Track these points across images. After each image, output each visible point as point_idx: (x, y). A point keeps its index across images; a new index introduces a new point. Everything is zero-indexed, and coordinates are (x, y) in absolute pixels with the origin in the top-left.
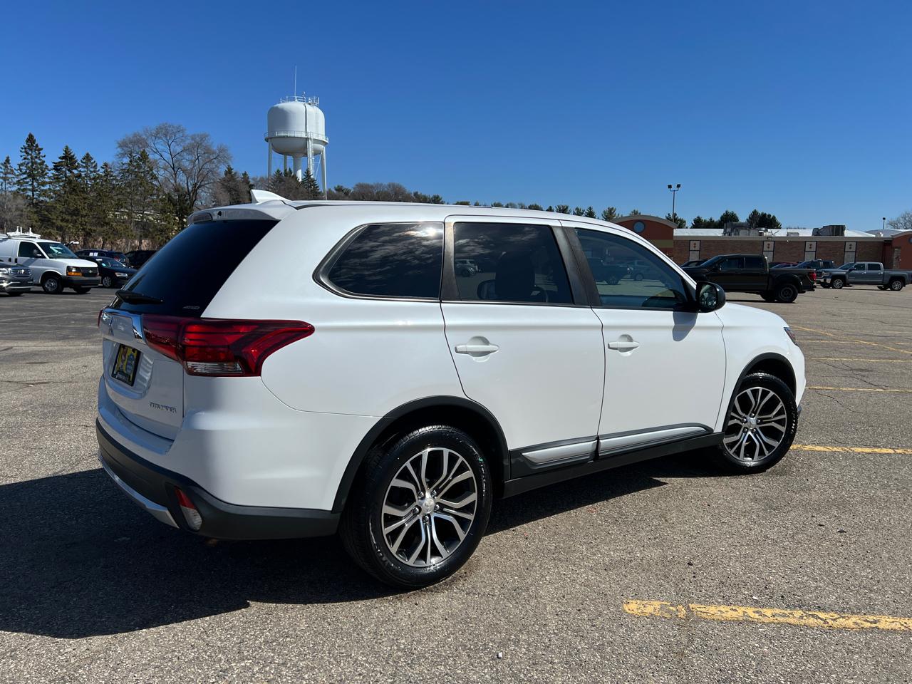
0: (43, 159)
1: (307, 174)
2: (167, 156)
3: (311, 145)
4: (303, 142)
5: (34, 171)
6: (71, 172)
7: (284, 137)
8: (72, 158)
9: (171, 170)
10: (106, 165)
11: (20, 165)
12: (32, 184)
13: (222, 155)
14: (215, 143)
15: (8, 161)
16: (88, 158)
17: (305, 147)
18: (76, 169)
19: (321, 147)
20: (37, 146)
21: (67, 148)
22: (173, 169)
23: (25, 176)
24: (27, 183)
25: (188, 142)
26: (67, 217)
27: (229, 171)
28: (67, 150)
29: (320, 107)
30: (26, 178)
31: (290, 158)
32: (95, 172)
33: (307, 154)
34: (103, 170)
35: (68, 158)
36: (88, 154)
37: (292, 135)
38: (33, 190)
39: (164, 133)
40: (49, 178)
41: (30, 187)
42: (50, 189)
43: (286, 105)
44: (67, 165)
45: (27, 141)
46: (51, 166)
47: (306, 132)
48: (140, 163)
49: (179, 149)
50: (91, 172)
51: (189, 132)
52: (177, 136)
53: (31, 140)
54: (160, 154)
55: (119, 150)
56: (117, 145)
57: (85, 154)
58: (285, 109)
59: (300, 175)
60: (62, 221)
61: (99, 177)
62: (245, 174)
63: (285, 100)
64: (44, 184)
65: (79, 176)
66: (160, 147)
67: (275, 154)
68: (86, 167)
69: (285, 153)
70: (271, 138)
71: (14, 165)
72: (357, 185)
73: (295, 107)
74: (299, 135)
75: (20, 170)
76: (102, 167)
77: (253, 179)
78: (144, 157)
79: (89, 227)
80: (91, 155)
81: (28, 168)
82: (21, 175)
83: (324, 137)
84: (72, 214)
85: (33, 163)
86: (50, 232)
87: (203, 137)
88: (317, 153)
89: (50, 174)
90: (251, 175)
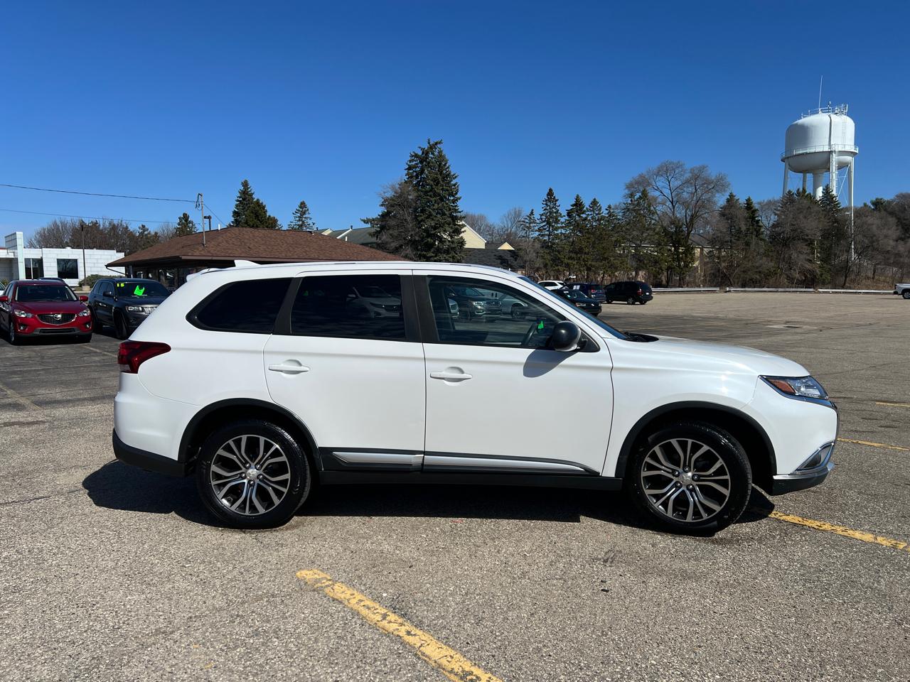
0: (558, 208)
1: (827, 191)
2: (667, 192)
3: (835, 159)
4: (826, 155)
5: (551, 218)
6: (580, 216)
7: (803, 154)
8: (581, 204)
9: (668, 203)
10: (610, 207)
11: (541, 215)
12: (549, 230)
13: (719, 184)
14: (712, 173)
15: (532, 213)
16: (594, 202)
17: (828, 161)
18: (583, 213)
19: (849, 158)
20: (554, 197)
21: (578, 196)
22: (672, 203)
23: (544, 224)
24: (545, 229)
25: (688, 175)
26: (573, 255)
27: (731, 199)
28: (578, 199)
29: (848, 115)
30: (544, 226)
31: (809, 176)
32: (599, 214)
33: (829, 169)
34: (607, 212)
35: (578, 204)
36: (595, 199)
37: (813, 151)
38: (549, 235)
39: (666, 170)
40: (562, 223)
41: (547, 233)
42: (561, 233)
43: (806, 120)
44: (577, 211)
45: (547, 195)
46: (565, 213)
47: (830, 144)
48: (640, 202)
49: (678, 183)
50: (597, 214)
51: (688, 166)
52: (677, 171)
53: (550, 193)
54: (661, 191)
55: (626, 191)
56: (625, 187)
57: (592, 200)
58: (806, 125)
59: (820, 193)
60: (569, 259)
61: (603, 218)
62: (748, 200)
63: (807, 114)
64: (557, 229)
65: (586, 219)
66: (660, 184)
67: (791, 173)
68: (593, 211)
69: (804, 171)
70: (788, 158)
71: (537, 216)
72: (897, 196)
73: (818, 120)
74: (820, 149)
75: (541, 219)
76: (607, 209)
77: (760, 203)
78: (644, 194)
79: (590, 263)
80: (597, 200)
81: (547, 217)
82: (541, 223)
83: (853, 147)
84: (576, 253)
85: (551, 213)
86: (559, 269)
87: (702, 168)
88: (842, 166)
89: (562, 220)
90: (756, 201)
